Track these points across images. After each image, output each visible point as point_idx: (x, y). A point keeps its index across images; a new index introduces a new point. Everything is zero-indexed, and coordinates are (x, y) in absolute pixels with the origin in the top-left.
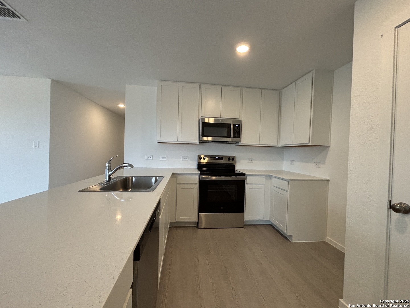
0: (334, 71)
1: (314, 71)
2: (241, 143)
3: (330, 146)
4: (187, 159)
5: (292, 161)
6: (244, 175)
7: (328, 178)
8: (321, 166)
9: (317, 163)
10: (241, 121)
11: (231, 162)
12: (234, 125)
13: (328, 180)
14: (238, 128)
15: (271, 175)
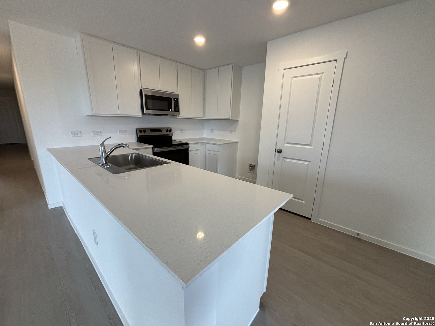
0: (242, 67)
1: (233, 65)
2: (179, 116)
3: (239, 120)
4: (125, 134)
5: (212, 130)
6: (187, 144)
7: (237, 141)
8: (233, 133)
9: (231, 131)
10: (178, 95)
11: (168, 133)
12: (174, 99)
13: (238, 142)
14: (177, 102)
15: (204, 142)
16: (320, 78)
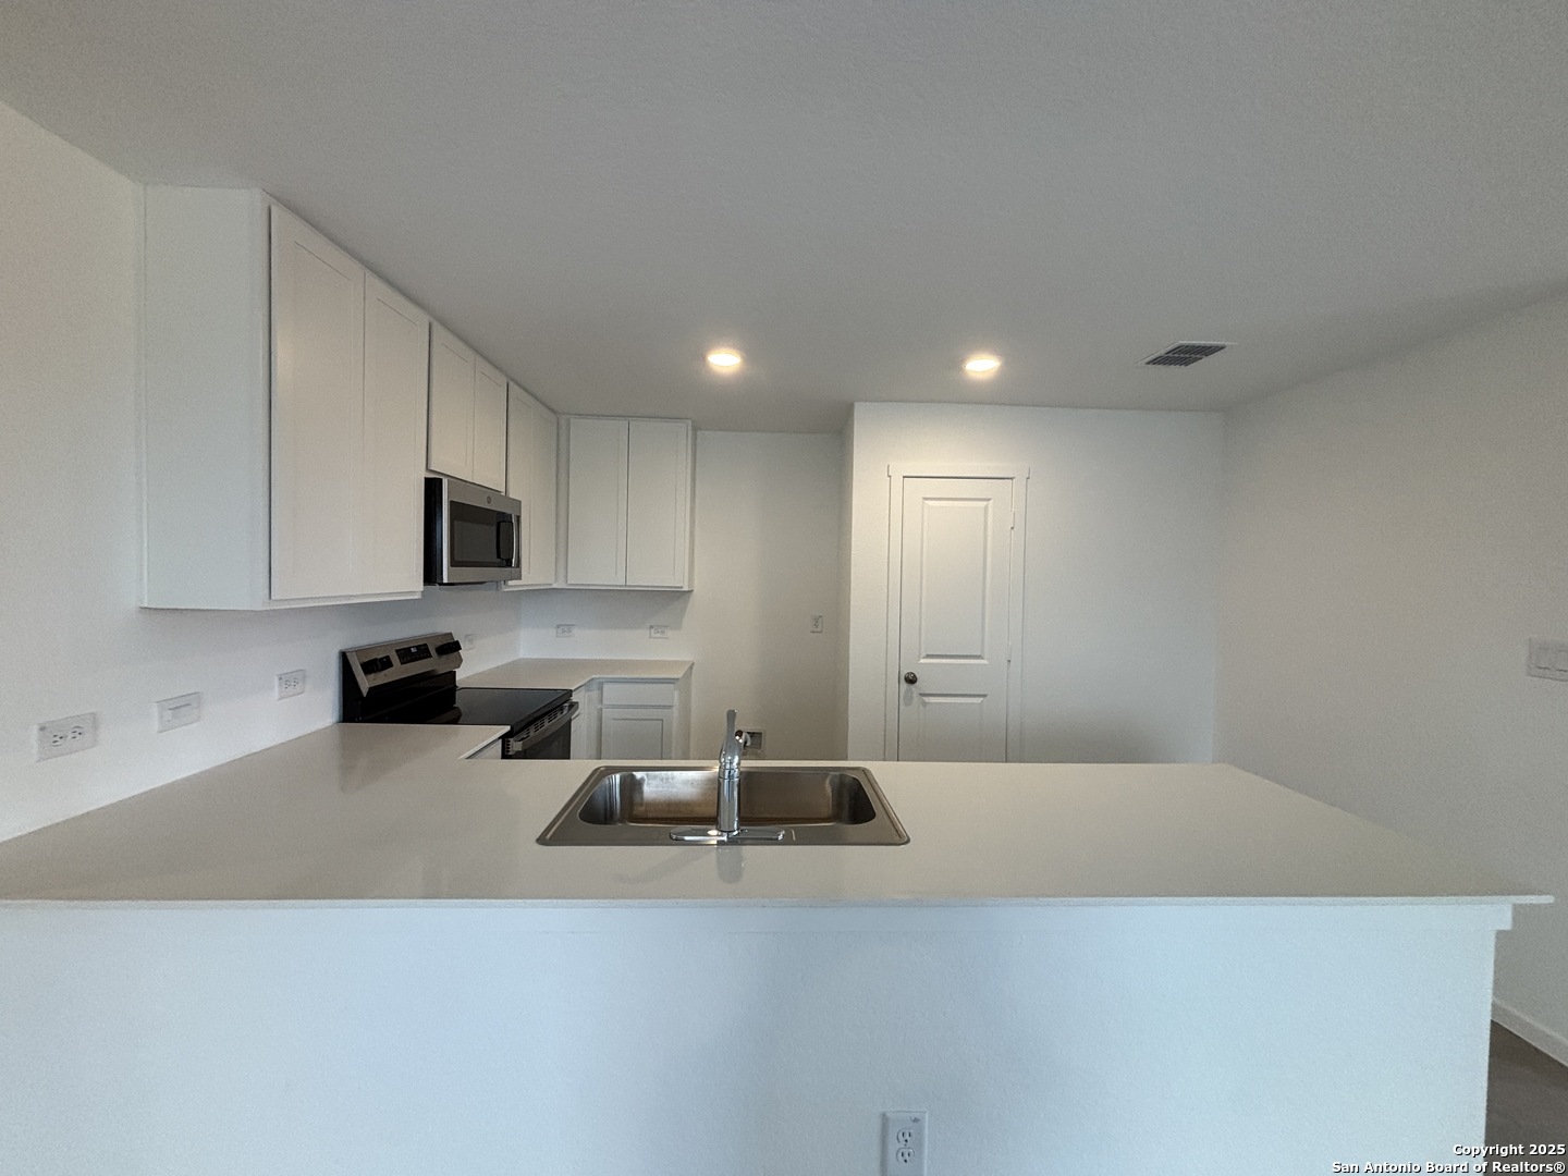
1: (689, 423)
3: (693, 591)
4: (300, 687)
5: (564, 628)
8: (669, 633)
10: (520, 504)
11: (446, 661)
16: (986, 508)
